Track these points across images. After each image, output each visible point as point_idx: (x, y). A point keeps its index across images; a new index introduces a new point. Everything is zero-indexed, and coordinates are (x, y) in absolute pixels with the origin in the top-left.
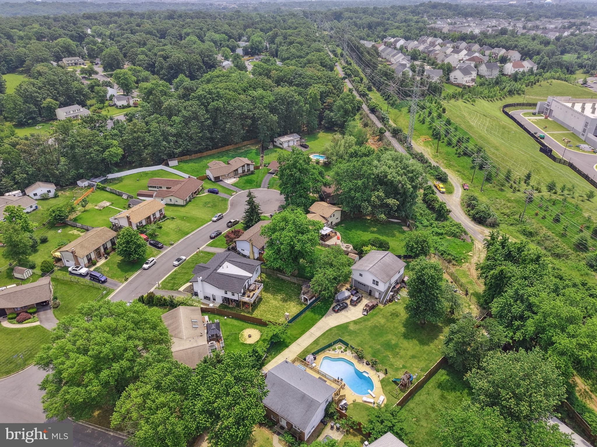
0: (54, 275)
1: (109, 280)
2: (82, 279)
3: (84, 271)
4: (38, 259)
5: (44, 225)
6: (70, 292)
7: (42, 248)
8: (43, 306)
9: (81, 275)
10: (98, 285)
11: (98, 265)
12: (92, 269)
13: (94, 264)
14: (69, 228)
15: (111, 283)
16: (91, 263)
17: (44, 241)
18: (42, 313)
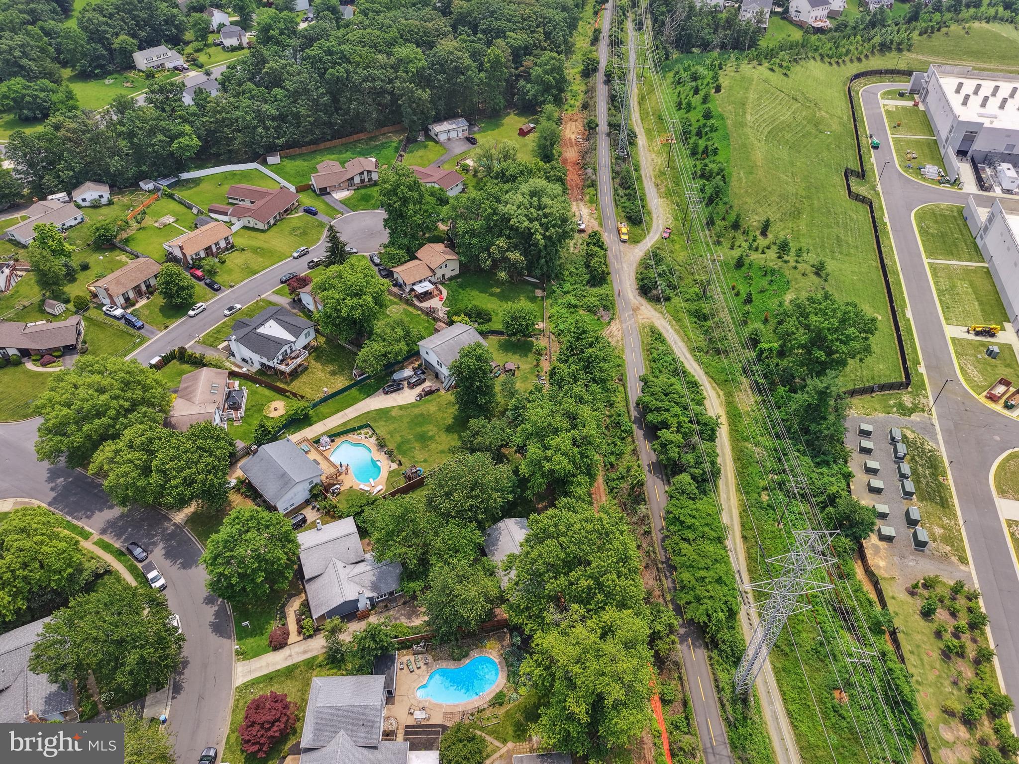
0: (87, 314)
1: (147, 326)
2: (116, 322)
3: (119, 312)
4: (73, 290)
5: (88, 245)
6: (102, 336)
7: (81, 276)
8: (69, 349)
9: (115, 317)
10: (132, 331)
11: (138, 306)
12: (129, 311)
13: (134, 305)
14: (117, 252)
15: (147, 331)
16: (129, 303)
17: (85, 267)
18: (67, 357)
